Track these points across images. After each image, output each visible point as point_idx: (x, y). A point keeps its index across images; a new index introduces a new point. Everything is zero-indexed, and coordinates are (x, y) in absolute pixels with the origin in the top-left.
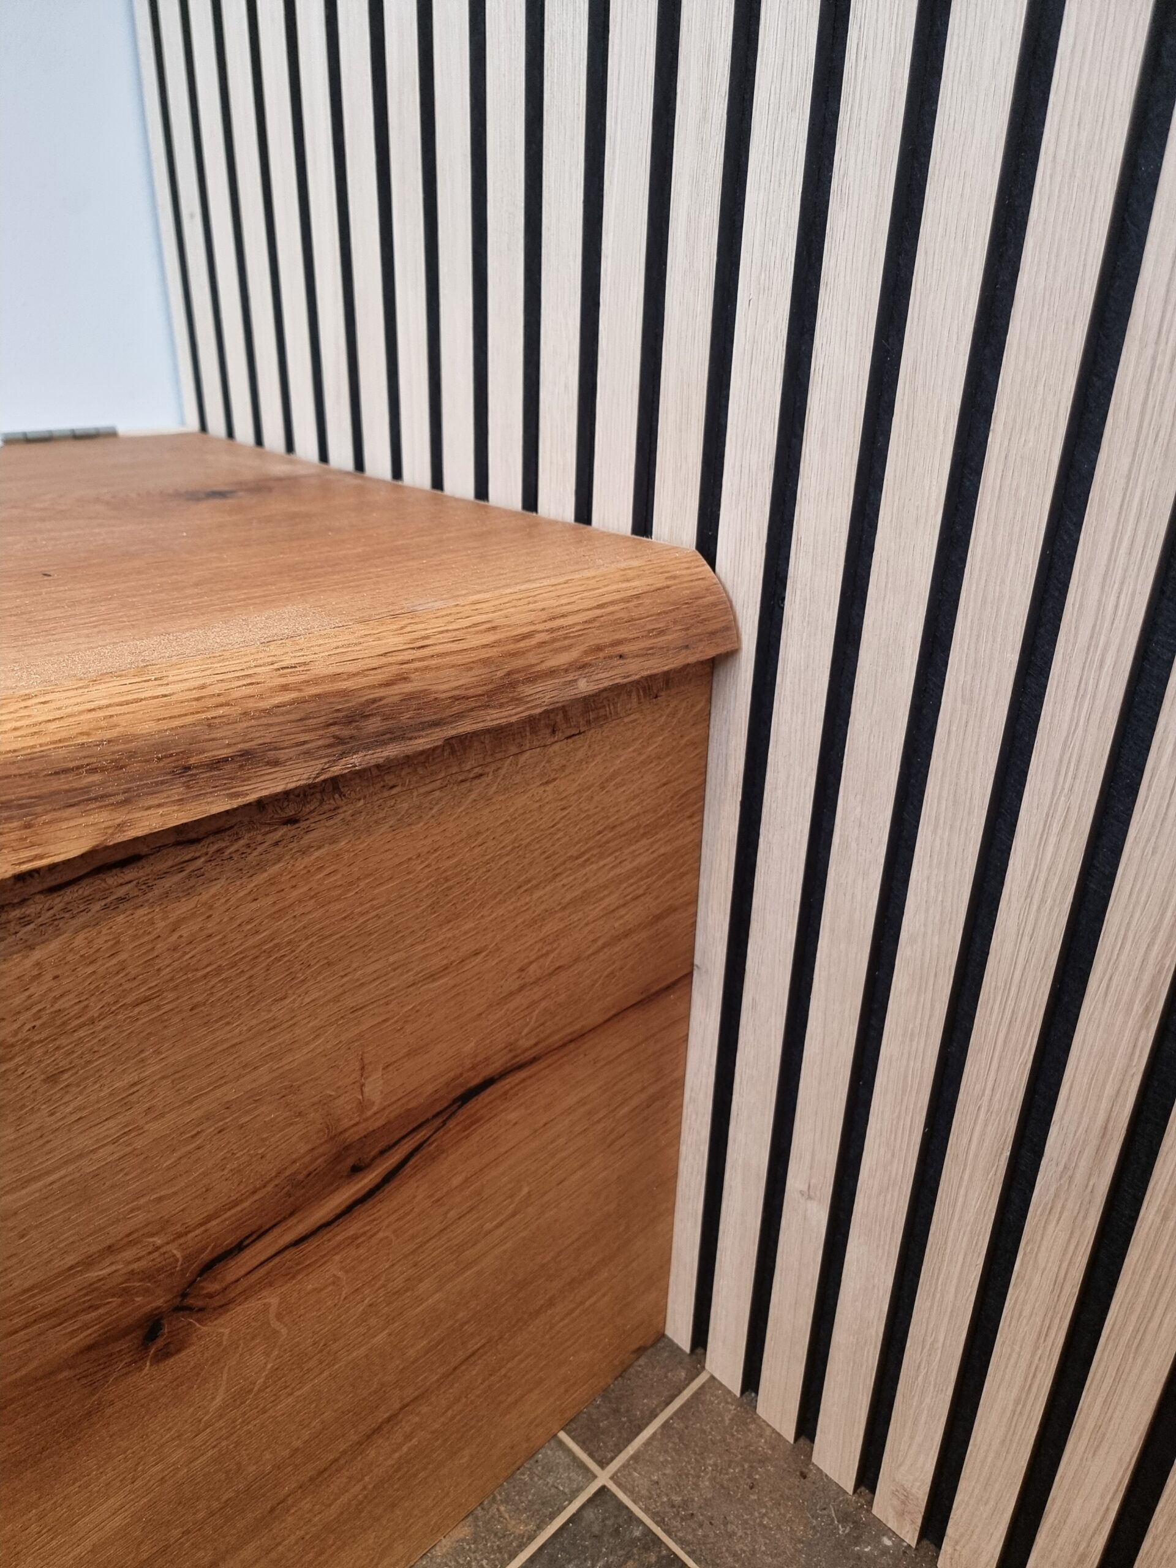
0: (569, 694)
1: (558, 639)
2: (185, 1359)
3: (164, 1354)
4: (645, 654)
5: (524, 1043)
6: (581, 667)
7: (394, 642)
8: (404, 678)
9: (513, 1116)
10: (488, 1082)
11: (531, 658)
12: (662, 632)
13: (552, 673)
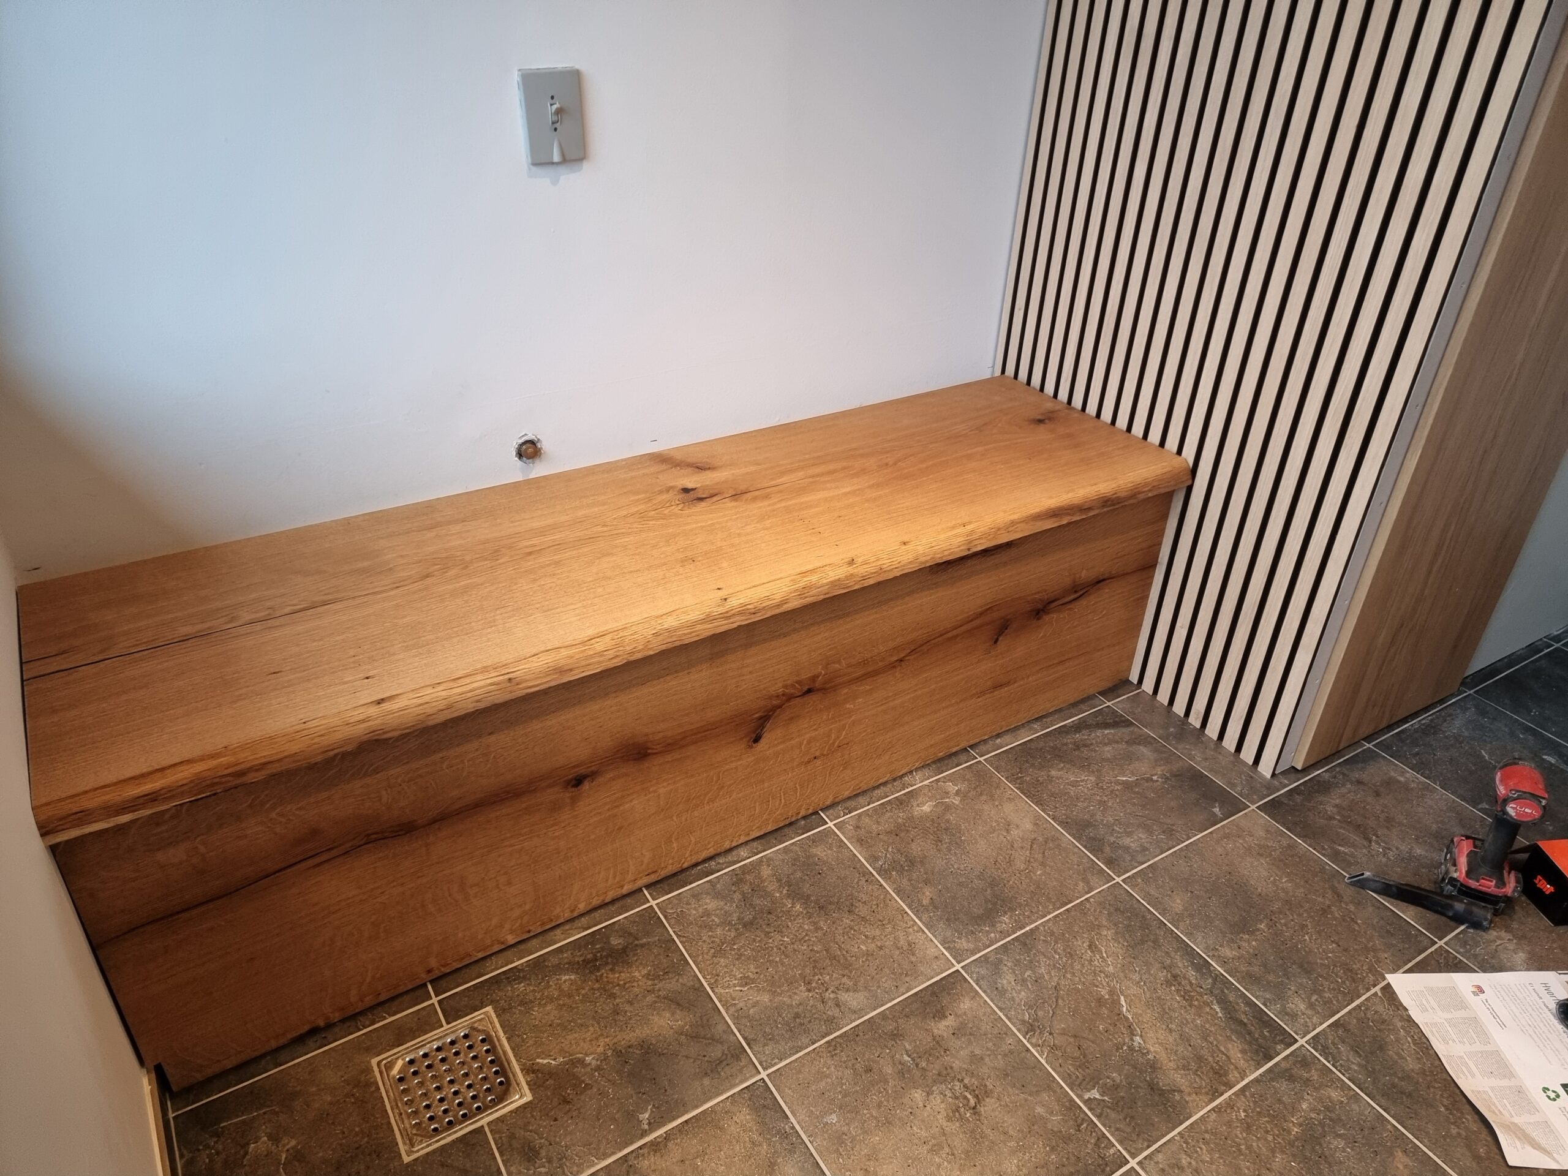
0: (1147, 496)
1: (1146, 484)
2: (1041, 621)
3: (1038, 619)
4: (1165, 487)
5: (1113, 572)
6: (1150, 491)
7: (1114, 486)
8: (1115, 494)
9: (1107, 591)
10: (1104, 580)
11: (1140, 489)
12: (1169, 482)
13: (1144, 492)
